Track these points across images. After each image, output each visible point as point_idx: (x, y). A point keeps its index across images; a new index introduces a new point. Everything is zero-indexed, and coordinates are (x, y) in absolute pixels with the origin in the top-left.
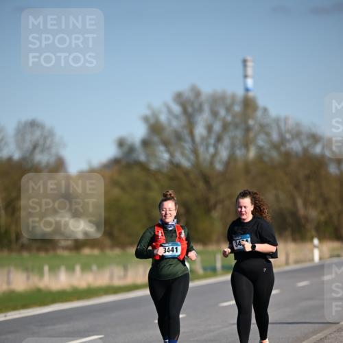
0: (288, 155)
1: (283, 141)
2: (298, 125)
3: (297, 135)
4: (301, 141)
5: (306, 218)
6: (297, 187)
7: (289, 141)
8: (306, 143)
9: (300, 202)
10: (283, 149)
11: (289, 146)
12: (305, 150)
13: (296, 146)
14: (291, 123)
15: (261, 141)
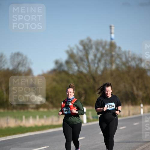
0: (129, 68)
1: (127, 61)
2: (134, 54)
3: (134, 59)
4: (135, 62)
5: (138, 95)
6: (134, 82)
7: (130, 61)
8: (137, 62)
9: (135, 88)
10: (127, 65)
11: (130, 64)
12: (137, 65)
13: (133, 64)
14: (131, 53)
15: (118, 61)
